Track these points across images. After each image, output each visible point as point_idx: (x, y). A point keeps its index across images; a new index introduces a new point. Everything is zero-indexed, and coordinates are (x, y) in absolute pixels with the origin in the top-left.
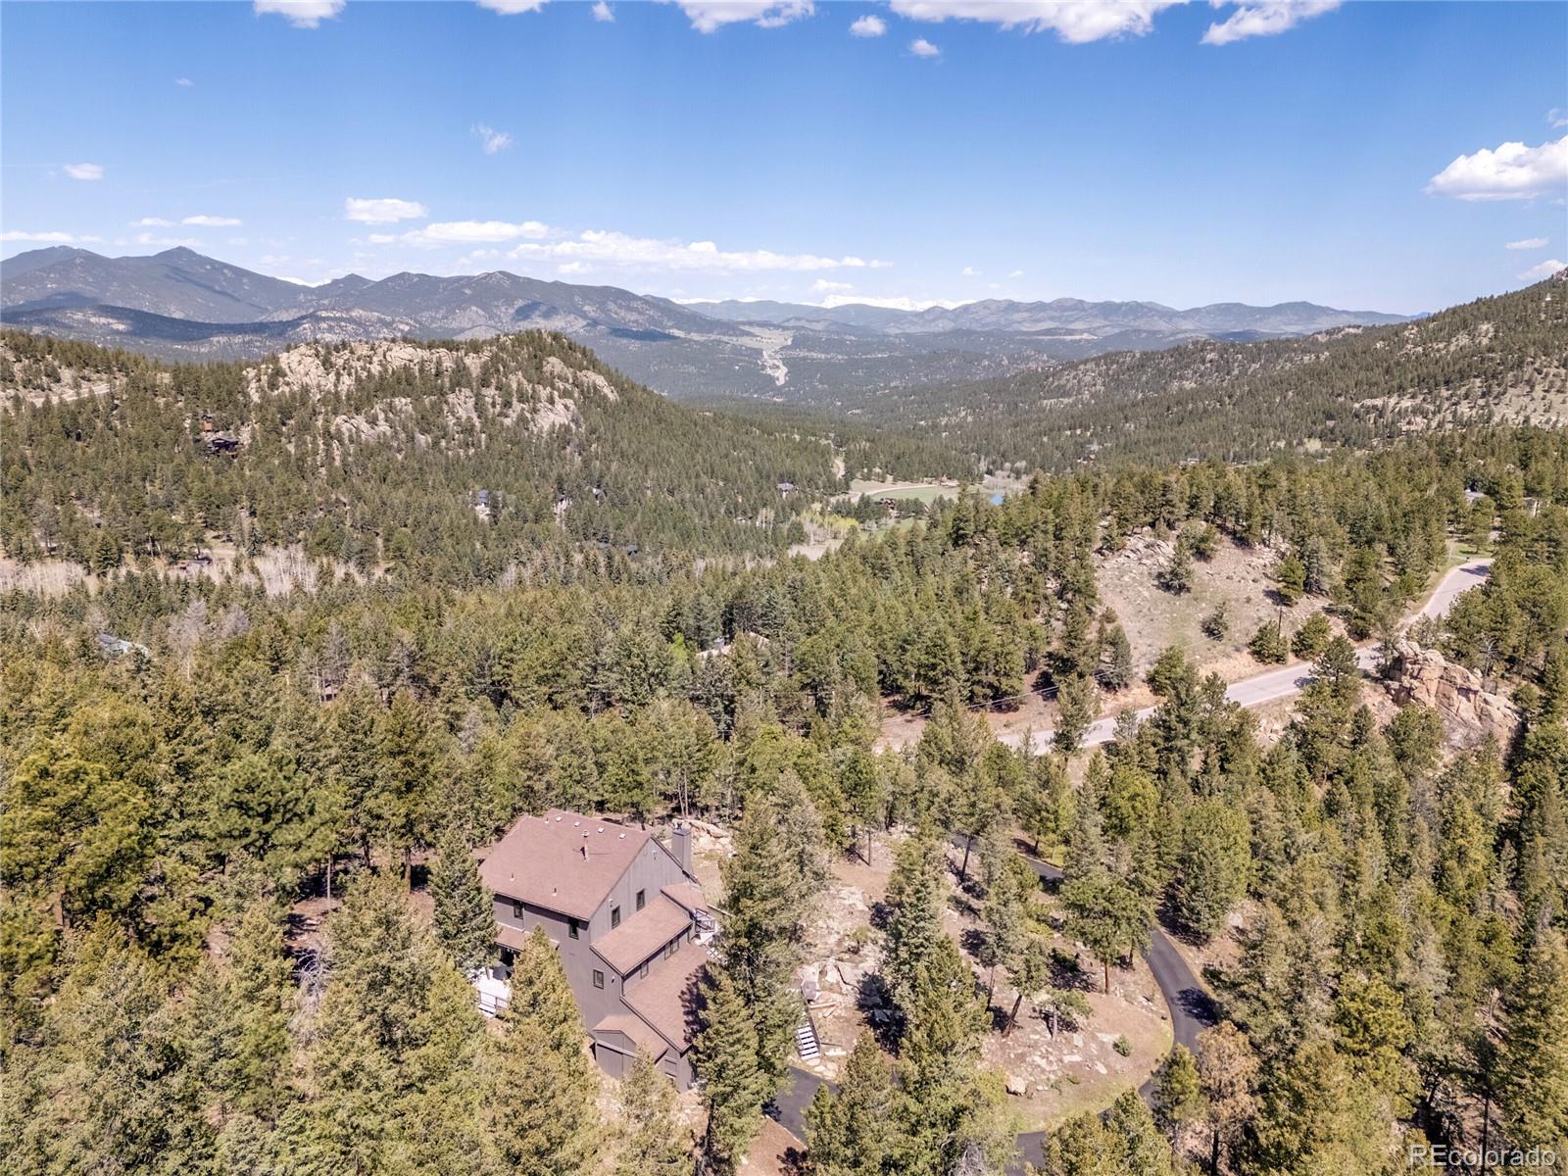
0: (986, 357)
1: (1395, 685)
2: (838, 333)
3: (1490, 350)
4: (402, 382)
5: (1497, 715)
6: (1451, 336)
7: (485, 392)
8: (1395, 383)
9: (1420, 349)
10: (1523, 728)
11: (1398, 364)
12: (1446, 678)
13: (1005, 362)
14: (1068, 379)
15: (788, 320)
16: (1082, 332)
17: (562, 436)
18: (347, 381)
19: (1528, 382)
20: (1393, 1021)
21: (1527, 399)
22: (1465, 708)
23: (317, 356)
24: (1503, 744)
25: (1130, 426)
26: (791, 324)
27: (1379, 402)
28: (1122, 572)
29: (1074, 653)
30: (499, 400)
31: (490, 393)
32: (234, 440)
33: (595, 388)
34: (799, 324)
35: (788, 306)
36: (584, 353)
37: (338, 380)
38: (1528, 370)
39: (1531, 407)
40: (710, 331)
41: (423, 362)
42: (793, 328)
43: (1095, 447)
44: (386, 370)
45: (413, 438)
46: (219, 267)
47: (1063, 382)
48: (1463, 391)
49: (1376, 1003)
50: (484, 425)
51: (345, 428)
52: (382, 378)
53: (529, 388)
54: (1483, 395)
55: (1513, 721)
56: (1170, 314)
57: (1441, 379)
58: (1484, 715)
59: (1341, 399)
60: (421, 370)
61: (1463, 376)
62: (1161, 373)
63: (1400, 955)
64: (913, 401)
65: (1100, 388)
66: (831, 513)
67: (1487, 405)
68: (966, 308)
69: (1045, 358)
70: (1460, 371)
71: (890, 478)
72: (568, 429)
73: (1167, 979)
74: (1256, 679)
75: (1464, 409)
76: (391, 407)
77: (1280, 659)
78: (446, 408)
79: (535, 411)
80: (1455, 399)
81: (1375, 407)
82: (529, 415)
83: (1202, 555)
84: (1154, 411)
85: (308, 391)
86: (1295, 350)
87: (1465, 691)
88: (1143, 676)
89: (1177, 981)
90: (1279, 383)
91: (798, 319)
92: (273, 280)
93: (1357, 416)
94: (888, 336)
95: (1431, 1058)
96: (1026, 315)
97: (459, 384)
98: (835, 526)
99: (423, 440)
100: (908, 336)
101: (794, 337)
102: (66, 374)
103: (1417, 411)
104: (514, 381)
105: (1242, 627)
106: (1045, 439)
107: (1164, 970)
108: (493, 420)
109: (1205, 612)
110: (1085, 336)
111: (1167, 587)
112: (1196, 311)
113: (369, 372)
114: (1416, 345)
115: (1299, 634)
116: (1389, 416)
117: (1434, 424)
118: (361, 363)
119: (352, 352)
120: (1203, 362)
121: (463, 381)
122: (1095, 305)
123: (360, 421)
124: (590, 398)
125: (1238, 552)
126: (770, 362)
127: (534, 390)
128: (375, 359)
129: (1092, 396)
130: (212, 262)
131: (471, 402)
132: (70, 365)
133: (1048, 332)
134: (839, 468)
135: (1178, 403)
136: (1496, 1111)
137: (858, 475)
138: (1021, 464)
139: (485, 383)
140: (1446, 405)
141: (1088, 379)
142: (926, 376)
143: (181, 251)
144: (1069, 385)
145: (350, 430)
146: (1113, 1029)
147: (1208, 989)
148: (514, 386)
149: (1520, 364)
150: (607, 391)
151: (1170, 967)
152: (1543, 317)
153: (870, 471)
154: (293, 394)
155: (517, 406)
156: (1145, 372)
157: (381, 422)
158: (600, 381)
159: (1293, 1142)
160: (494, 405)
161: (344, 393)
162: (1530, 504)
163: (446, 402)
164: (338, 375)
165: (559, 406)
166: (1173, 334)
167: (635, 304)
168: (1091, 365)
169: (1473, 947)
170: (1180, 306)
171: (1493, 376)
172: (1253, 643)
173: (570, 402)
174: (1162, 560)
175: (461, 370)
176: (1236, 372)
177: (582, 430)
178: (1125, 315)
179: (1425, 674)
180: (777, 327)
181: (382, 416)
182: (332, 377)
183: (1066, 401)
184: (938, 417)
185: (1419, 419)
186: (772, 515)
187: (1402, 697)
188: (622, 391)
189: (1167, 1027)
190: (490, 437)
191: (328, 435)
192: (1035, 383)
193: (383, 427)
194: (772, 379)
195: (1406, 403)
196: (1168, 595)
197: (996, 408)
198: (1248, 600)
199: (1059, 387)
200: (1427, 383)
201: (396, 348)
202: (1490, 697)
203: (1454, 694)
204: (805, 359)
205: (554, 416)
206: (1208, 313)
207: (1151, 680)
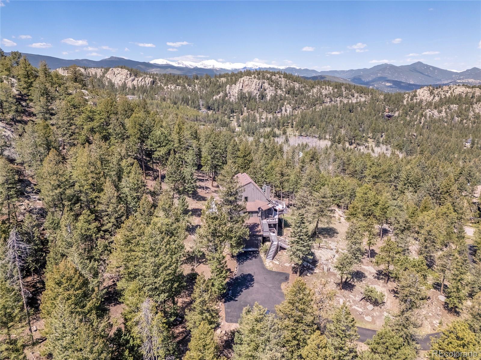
4: (458, 99)
18: (437, 98)
23: (429, 90)
32: (393, 115)
37: (434, 98)
41: (467, 93)
44: (452, 95)
45: (453, 119)
46: (428, 67)
52: (449, 98)
60: (466, 96)
76: (449, 107)
85: (422, 101)
92: (446, 71)
97: (479, 101)
99: (457, 119)
102: (356, 95)
113: (446, 96)
118: (444, 93)
119: (442, 89)
123: (435, 111)
128: (449, 91)
130: (427, 65)
132: (358, 92)
143: (419, 63)
145: (430, 114)
154: (417, 102)
157: (443, 112)
161: (434, 102)
163: (472, 107)
181: (444, 110)
191: (422, 115)
193: (443, 114)
201: (458, 88)
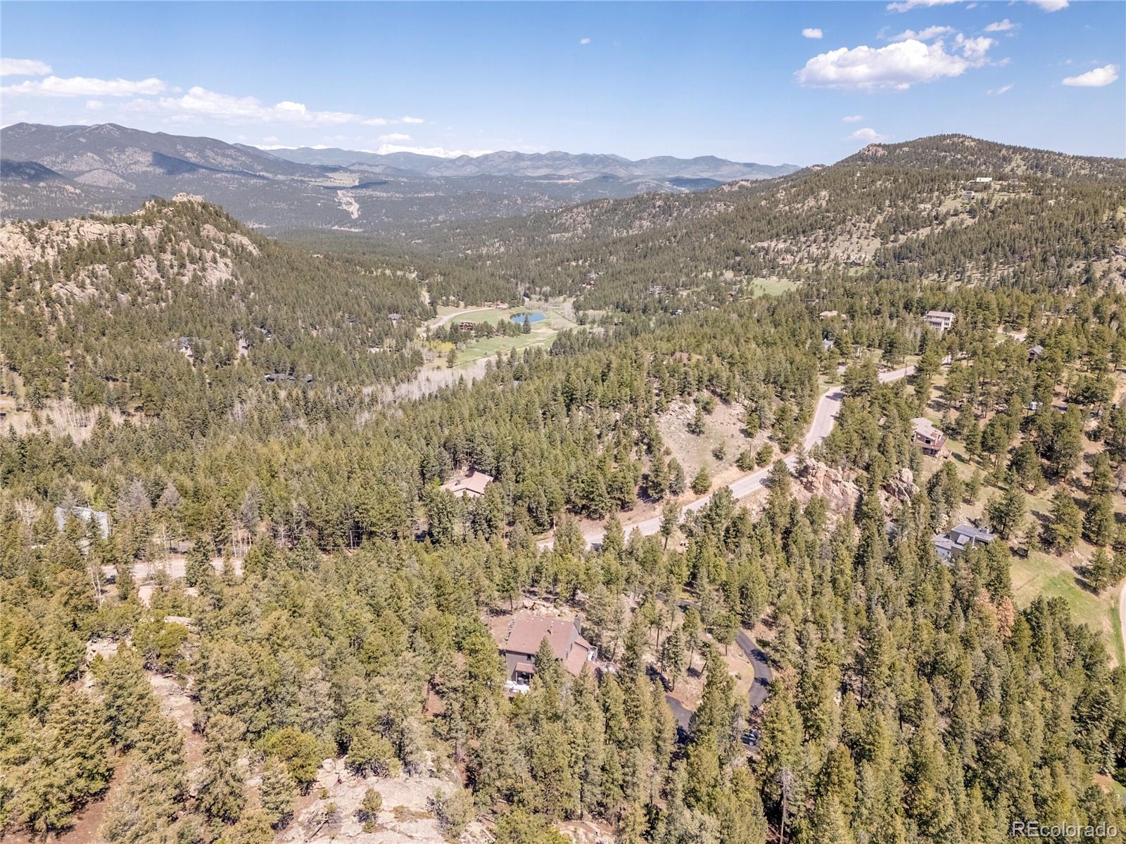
0: (506, 197)
1: (805, 480)
2: (394, 176)
3: (828, 211)
4: (96, 252)
5: (850, 492)
6: (805, 199)
7: (163, 256)
8: (774, 232)
9: (787, 208)
10: (861, 498)
11: (775, 218)
12: (827, 475)
13: (519, 201)
14: (566, 219)
15: (353, 165)
16: (568, 177)
17: (227, 289)
18: (51, 254)
19: (849, 232)
20: (832, 655)
21: (848, 243)
22: (835, 489)
23: (23, 233)
24: (853, 507)
25: (613, 259)
26: (355, 168)
27: (765, 244)
28: (670, 424)
29: (659, 479)
30: (175, 263)
31: (167, 257)
33: (243, 247)
34: (363, 168)
35: (350, 153)
36: (227, 218)
37: (44, 252)
38: (849, 224)
39: (851, 248)
40: (293, 174)
41: (110, 235)
42: (358, 171)
43: (593, 276)
44: (83, 244)
45: (116, 297)
47: (563, 221)
48: (812, 238)
49: (828, 650)
50: (168, 283)
51: (62, 292)
52: (81, 250)
53: (196, 252)
54: (825, 241)
55: (857, 495)
56: (627, 164)
57: (800, 230)
58: (844, 493)
59: (743, 241)
60: (110, 242)
61: (812, 228)
62: (628, 215)
63: (829, 626)
64: (459, 234)
65: (588, 225)
66: (433, 339)
67: (827, 247)
68: (486, 157)
69: (546, 198)
70: (811, 225)
71: (462, 304)
72: (231, 283)
73: (743, 645)
74: (740, 482)
75: (814, 249)
76: (93, 273)
77: (751, 468)
78: (135, 271)
79: (204, 269)
80: (808, 243)
81: (763, 248)
82: (200, 273)
83: (709, 412)
84: (628, 247)
85: (20, 262)
86: (711, 199)
87: (836, 482)
88: (689, 485)
89: (748, 647)
90: (704, 227)
91: (361, 164)
93: (753, 253)
94: (432, 178)
95: (843, 665)
96: (529, 163)
97: (142, 252)
98: (439, 349)
99: (124, 298)
100: (447, 179)
101: (360, 179)
103: (788, 251)
104: (185, 247)
105: (732, 454)
106: (559, 269)
107: (742, 642)
108: (175, 279)
109: (714, 446)
110: (572, 180)
111: (693, 432)
112: (643, 161)
113: (68, 244)
114: (785, 206)
115: (759, 454)
116: (771, 255)
117: (797, 260)
118: (60, 237)
119: (51, 229)
120: (654, 207)
121: (146, 249)
122: (576, 157)
123: (72, 286)
124: (239, 254)
125: (724, 407)
126: (345, 200)
127: (201, 253)
128: (71, 233)
129: (584, 231)
131: (154, 265)
133: (546, 177)
134: (426, 297)
135: (643, 241)
136: (865, 680)
137: (440, 302)
138: (547, 289)
139: (162, 249)
140: (804, 247)
141: (579, 219)
142: (464, 211)
144: (568, 223)
145: (66, 295)
146: (733, 670)
147: (760, 648)
148: (185, 251)
149: (844, 221)
150: (251, 248)
151: (743, 641)
152: (856, 187)
153: (448, 299)
154: (9, 265)
155: (190, 267)
156: (617, 214)
157: (88, 286)
158: (245, 241)
159: (816, 700)
160: (172, 266)
161: (51, 262)
162: (856, 349)
163: (134, 266)
164: (43, 248)
165: (221, 265)
166: (629, 180)
167: (229, 152)
168: (581, 209)
169: (852, 617)
170: (634, 158)
171: (830, 228)
172: (737, 461)
173: (228, 261)
174: (688, 416)
175: (141, 239)
176: (675, 214)
177: (242, 282)
178: (597, 164)
179: (818, 475)
180: (346, 170)
181: (88, 281)
182: (38, 249)
183: (567, 235)
184: (479, 247)
185: (789, 256)
186: (394, 343)
187: (809, 487)
188: (260, 246)
189: (750, 665)
190: (176, 294)
191: (50, 301)
192: (544, 221)
193: (91, 290)
194: (348, 214)
195: (781, 246)
196: (694, 436)
197: (520, 240)
198: (733, 436)
199: (561, 224)
200: (792, 232)
201: (86, 224)
202: (846, 483)
203: (831, 483)
204: (371, 196)
205: (219, 273)
206: (651, 162)
207: (694, 487)
